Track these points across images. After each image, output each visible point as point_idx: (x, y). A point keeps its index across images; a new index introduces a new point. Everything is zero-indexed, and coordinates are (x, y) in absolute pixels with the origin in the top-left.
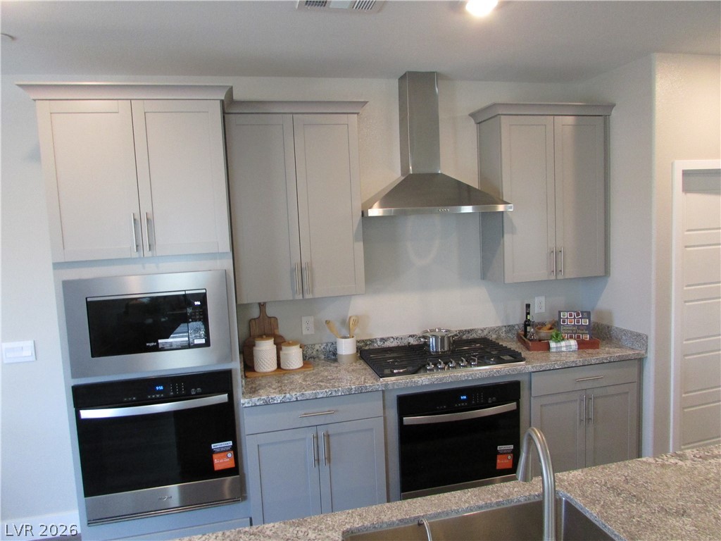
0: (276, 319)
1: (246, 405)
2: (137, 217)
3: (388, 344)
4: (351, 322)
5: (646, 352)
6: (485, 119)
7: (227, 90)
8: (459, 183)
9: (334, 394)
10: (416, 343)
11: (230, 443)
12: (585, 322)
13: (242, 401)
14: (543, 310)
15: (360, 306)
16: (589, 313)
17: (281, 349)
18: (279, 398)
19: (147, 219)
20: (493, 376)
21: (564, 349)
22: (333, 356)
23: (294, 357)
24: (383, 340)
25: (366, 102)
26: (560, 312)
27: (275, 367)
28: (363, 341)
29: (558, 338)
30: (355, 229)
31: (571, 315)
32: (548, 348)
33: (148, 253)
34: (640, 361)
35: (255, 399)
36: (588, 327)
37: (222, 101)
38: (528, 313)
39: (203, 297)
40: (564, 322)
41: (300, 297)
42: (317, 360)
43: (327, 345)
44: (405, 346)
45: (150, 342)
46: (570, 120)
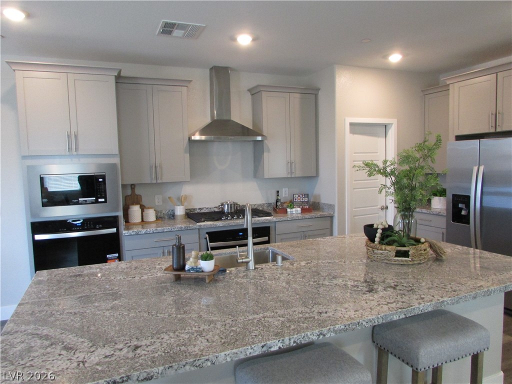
0: (140, 196)
1: (126, 234)
2: (69, 134)
3: (203, 211)
4: (183, 198)
5: (334, 213)
6: (255, 92)
7: (118, 71)
8: (243, 126)
9: (173, 230)
10: (218, 211)
11: (117, 255)
12: (306, 199)
13: (124, 232)
14: (287, 195)
15: (187, 190)
16: (308, 195)
17: (144, 211)
18: (143, 231)
19: (75, 135)
20: (256, 223)
21: (294, 212)
22: (172, 216)
23: (151, 215)
24: (200, 209)
25: (191, 81)
26: (294, 195)
27: (140, 220)
28: (189, 209)
29: (292, 207)
30: (185, 146)
31: (299, 196)
32: (286, 212)
33: (74, 153)
34: (331, 217)
35: (131, 231)
36: (307, 202)
37: (116, 76)
38: (278, 195)
39: (104, 177)
40: (296, 200)
41: (155, 182)
42: (163, 219)
43: (169, 211)
44: (212, 212)
45: (75, 200)
46: (298, 95)
